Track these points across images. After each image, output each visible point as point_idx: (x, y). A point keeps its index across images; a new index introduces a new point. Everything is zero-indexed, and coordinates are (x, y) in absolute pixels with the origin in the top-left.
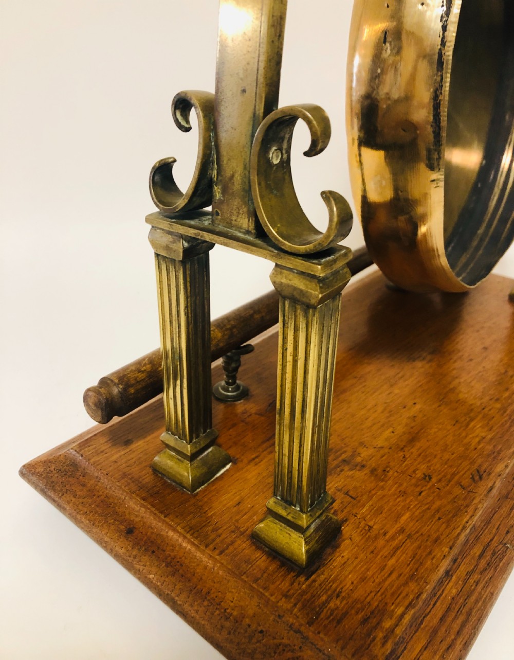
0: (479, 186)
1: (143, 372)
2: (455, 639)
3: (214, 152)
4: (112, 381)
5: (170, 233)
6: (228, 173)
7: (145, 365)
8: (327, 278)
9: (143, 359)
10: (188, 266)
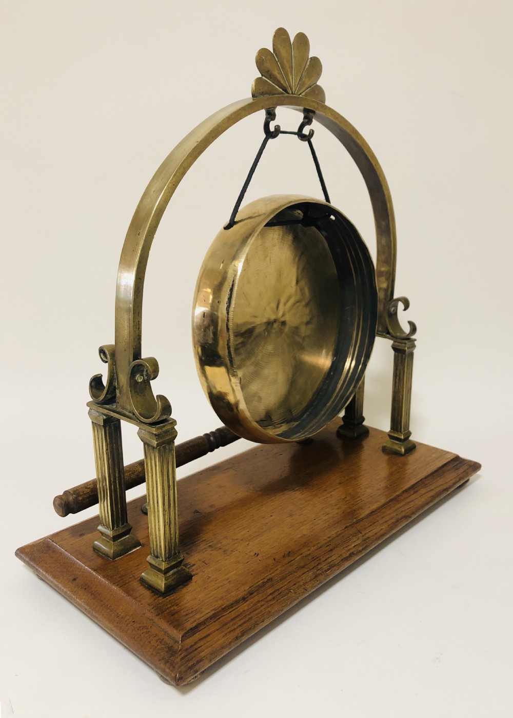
0: (332, 374)
1: (88, 488)
2: (237, 628)
3: (115, 375)
4: (70, 492)
5: (98, 412)
6: (121, 385)
7: (90, 484)
8: (161, 434)
9: (90, 482)
10: (107, 428)
